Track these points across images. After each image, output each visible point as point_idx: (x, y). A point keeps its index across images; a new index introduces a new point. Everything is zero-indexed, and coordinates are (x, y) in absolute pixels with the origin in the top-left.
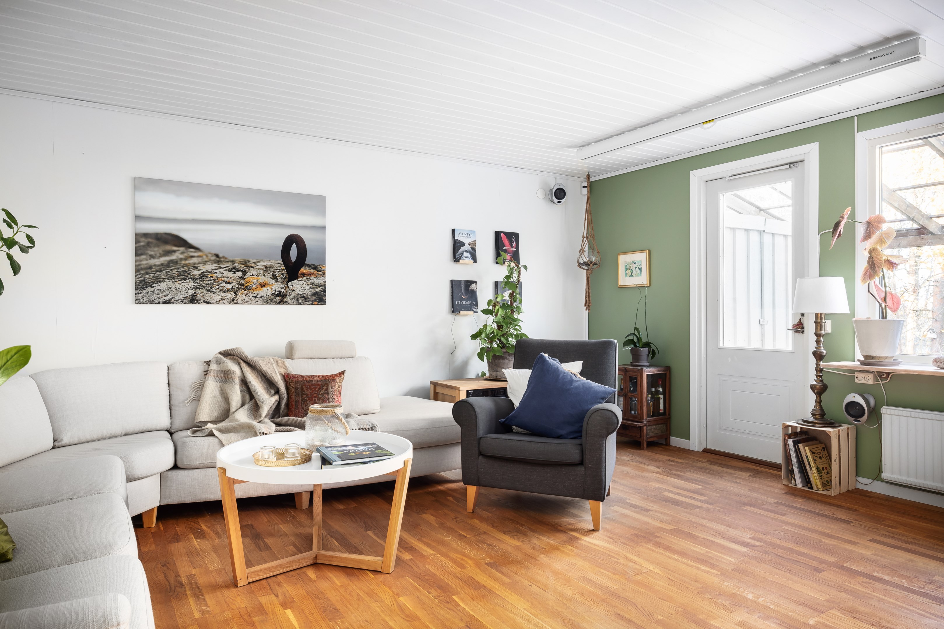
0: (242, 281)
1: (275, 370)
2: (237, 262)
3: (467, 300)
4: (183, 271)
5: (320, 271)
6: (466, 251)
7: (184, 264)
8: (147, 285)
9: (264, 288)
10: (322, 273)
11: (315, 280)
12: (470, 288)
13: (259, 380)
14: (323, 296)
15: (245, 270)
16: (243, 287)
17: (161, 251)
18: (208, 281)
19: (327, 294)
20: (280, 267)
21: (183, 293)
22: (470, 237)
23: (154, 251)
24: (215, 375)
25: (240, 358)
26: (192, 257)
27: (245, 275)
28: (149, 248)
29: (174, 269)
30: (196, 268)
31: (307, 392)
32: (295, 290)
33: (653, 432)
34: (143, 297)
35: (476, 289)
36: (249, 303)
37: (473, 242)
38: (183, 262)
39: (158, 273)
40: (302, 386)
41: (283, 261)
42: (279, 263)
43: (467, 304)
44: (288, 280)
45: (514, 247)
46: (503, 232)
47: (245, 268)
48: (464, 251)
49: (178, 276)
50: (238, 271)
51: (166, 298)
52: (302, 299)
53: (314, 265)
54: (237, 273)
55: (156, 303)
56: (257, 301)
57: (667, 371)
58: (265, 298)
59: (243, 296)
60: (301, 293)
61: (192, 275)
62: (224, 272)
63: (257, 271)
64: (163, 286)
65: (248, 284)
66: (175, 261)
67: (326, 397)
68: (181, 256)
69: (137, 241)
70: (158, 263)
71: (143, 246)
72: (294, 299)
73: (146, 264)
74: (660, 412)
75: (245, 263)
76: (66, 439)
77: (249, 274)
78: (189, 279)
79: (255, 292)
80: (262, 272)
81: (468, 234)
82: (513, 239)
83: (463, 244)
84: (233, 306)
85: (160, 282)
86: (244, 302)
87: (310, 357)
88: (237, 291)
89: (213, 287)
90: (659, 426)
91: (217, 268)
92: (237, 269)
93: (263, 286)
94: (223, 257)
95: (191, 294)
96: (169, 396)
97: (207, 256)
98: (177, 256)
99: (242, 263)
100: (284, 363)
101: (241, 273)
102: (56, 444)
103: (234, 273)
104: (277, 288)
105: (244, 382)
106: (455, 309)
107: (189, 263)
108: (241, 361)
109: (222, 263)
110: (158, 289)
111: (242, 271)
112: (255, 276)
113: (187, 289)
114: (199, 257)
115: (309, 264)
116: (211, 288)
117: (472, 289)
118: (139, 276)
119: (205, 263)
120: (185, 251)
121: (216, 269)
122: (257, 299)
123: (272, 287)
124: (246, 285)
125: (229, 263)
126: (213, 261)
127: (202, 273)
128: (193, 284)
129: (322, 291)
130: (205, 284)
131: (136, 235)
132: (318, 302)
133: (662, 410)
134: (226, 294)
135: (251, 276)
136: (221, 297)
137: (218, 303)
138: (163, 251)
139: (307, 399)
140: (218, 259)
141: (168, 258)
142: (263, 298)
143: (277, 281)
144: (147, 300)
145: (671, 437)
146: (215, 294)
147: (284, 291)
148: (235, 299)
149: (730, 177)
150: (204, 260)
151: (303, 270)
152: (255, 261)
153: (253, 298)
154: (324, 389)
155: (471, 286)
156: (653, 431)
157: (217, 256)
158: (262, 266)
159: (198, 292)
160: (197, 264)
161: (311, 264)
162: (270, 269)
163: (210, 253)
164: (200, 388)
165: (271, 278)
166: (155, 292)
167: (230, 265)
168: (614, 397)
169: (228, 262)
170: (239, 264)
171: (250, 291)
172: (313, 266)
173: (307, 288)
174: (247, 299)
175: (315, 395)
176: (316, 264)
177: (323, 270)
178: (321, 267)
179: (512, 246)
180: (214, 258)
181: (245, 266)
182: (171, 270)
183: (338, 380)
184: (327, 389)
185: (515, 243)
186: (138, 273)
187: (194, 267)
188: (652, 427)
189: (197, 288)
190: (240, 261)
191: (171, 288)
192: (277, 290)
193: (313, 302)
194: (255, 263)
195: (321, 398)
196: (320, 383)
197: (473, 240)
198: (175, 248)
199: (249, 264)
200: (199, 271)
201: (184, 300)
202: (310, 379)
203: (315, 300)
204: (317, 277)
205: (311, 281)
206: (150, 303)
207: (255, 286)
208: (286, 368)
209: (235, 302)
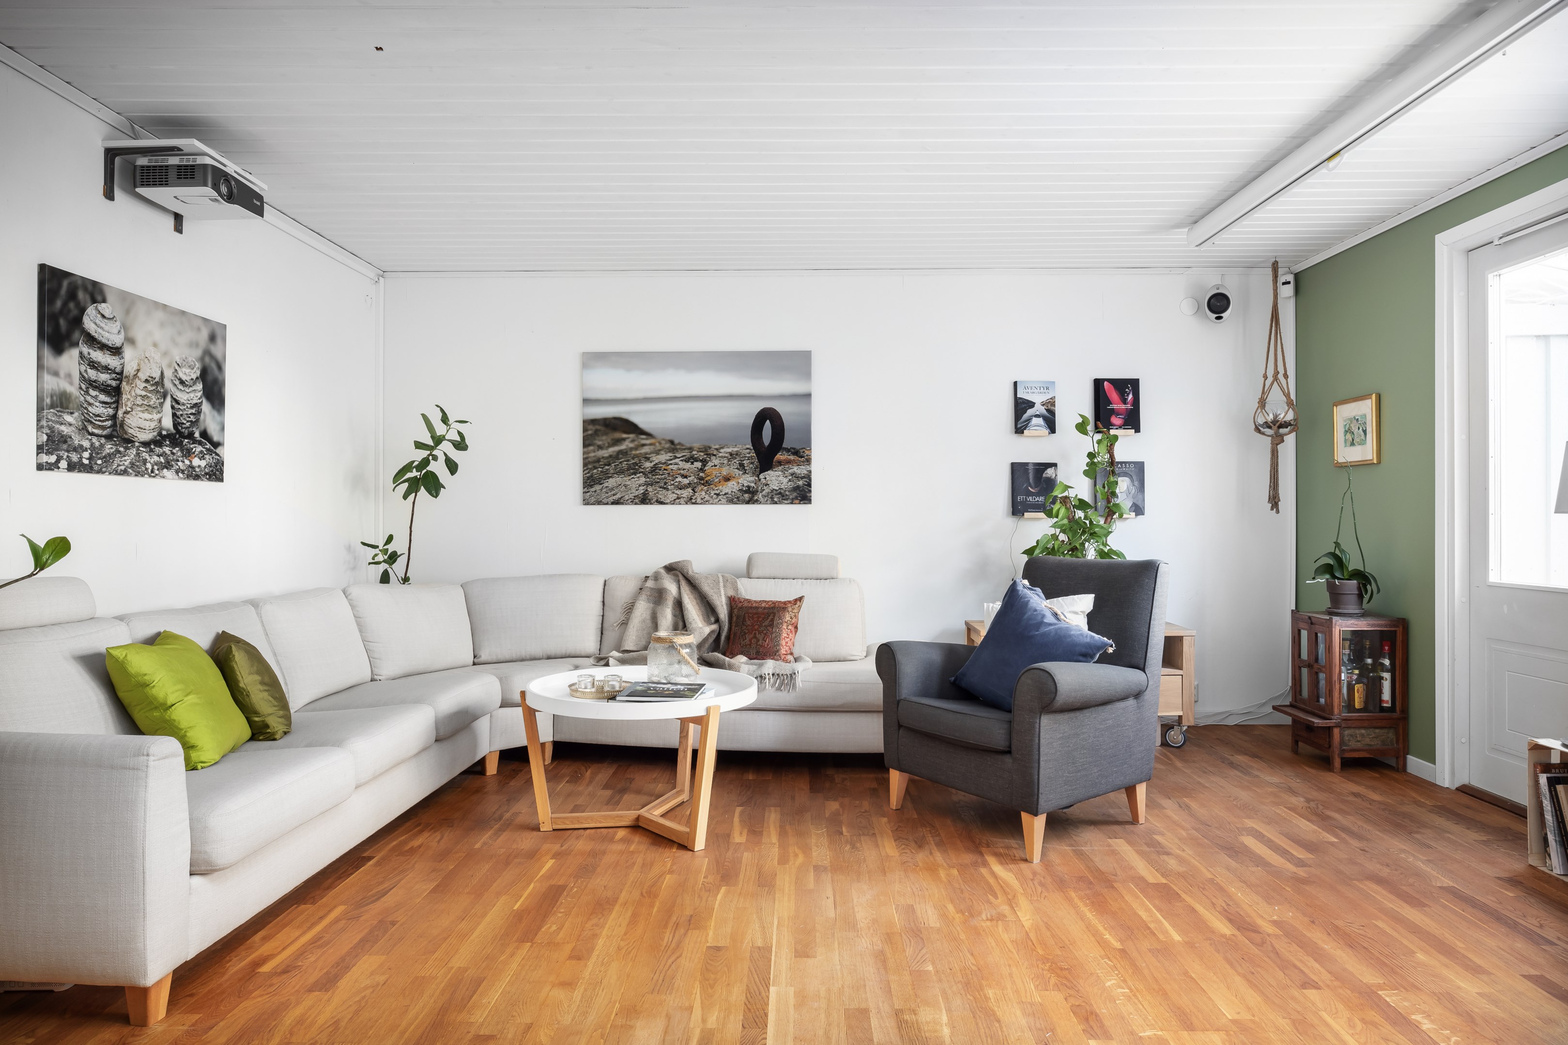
0: (701, 474)
1: (720, 592)
2: (695, 449)
3: (1038, 494)
4: (633, 463)
5: (803, 457)
6: (1037, 416)
7: (635, 455)
8: (594, 482)
9: (729, 483)
10: (806, 459)
11: (795, 469)
12: (1044, 475)
13: (697, 603)
14: (807, 492)
15: (705, 460)
16: (702, 482)
17: (609, 440)
18: (662, 475)
19: (813, 489)
20: (749, 453)
21: (634, 491)
22: (1045, 393)
23: (602, 440)
24: (648, 593)
25: (682, 574)
26: (644, 445)
27: (704, 465)
28: (597, 438)
29: (623, 461)
30: (648, 459)
31: (749, 623)
32: (768, 485)
33: (1358, 741)
34: (591, 496)
35: (1056, 475)
36: (710, 502)
37: (1051, 400)
38: (634, 452)
39: (607, 467)
40: (745, 614)
41: (753, 446)
42: (747, 449)
43: (1038, 501)
44: (760, 471)
45: (1130, 403)
46: (1109, 380)
47: (705, 456)
48: (1032, 416)
49: (628, 470)
50: (697, 461)
51: (614, 498)
52: (779, 497)
53: (794, 449)
54: (695, 463)
55: (604, 504)
56: (720, 500)
57: (1398, 627)
58: (730, 496)
59: (703, 493)
60: (777, 489)
61: (643, 469)
62: (680, 463)
63: (720, 460)
64: (611, 482)
65: (709, 478)
66: (625, 451)
67: (769, 630)
68: (631, 445)
69: (585, 430)
70: (606, 455)
71: (591, 435)
72: (768, 496)
73: (594, 457)
74: (1385, 705)
75: (706, 450)
76: (484, 656)
77: (710, 464)
78: (640, 473)
79: (717, 488)
80: (726, 462)
81: (1042, 388)
82: (1127, 390)
83: (1031, 405)
84: (690, 507)
85: (609, 478)
86: (704, 502)
87: (772, 575)
88: (695, 487)
89: (667, 483)
90: (1377, 731)
91: (671, 458)
92: (696, 458)
93: (727, 479)
94: (680, 444)
95: (642, 492)
96: (601, 617)
97: (660, 443)
98: (627, 446)
99: (701, 450)
100: (736, 582)
101: (701, 464)
102: (476, 660)
103: (692, 463)
104: (745, 482)
105: (679, 605)
106: (1018, 509)
107: (641, 453)
108: (681, 578)
109: (678, 451)
110: (607, 487)
111: (701, 461)
112: (718, 467)
113: (637, 486)
114: (651, 444)
115: (787, 448)
116: (665, 483)
117: (1048, 476)
118: (587, 471)
119: (657, 453)
120: (636, 438)
121: (671, 460)
122: (720, 497)
123: (740, 481)
124: (707, 479)
125: (687, 451)
126: (667, 449)
127: (654, 465)
128: (644, 479)
129: (806, 485)
130: (658, 478)
131: (584, 422)
132: (801, 501)
133: (1387, 702)
134: (682, 491)
135: (712, 466)
136: (676, 496)
137: (673, 503)
138: (612, 440)
139: (747, 631)
140: (673, 446)
141: (616, 449)
142: (727, 496)
143: (745, 472)
144: (595, 500)
145: (1409, 757)
146: (670, 492)
147: (754, 485)
148: (694, 498)
149: (1501, 238)
150: (657, 449)
151: (780, 456)
152: (717, 447)
153: (715, 496)
154: (769, 620)
155: (1046, 472)
156: (1359, 739)
157: (672, 442)
158: (726, 453)
159: (650, 489)
160: (649, 454)
161: (791, 448)
162: (737, 457)
163: (664, 440)
164: (630, 609)
165: (737, 469)
166: (603, 491)
167: (686, 453)
168: (1144, 657)
169: (685, 449)
170: (698, 452)
171: (712, 486)
172: (793, 451)
173: (785, 480)
174: (707, 498)
175: (756, 627)
176: (798, 447)
177: (807, 455)
178: (804, 452)
179: (1124, 401)
180: (668, 445)
181: (705, 455)
182: (621, 463)
183: (790, 609)
184: (772, 620)
185: (1131, 396)
186: (585, 468)
187: (646, 458)
188: (1357, 731)
189: (649, 484)
190: (699, 448)
191: (620, 485)
192: (745, 485)
193: (793, 501)
194: (717, 449)
195: (763, 631)
196: (766, 611)
197: (1050, 397)
198: (625, 436)
199: (710, 452)
200: (651, 462)
201: (634, 499)
202: (757, 605)
203: (796, 498)
204: (798, 465)
205: (790, 471)
206: (598, 504)
207: (717, 480)
208: (736, 589)
209: (693, 501)
